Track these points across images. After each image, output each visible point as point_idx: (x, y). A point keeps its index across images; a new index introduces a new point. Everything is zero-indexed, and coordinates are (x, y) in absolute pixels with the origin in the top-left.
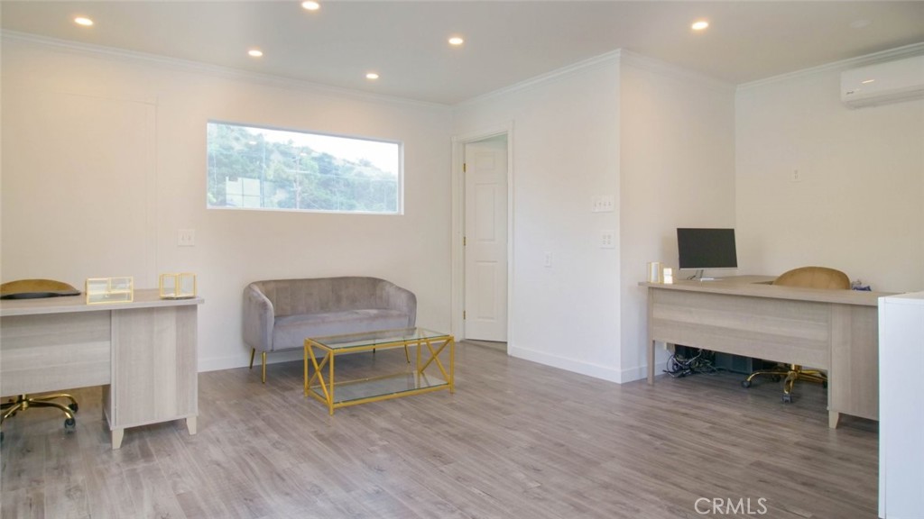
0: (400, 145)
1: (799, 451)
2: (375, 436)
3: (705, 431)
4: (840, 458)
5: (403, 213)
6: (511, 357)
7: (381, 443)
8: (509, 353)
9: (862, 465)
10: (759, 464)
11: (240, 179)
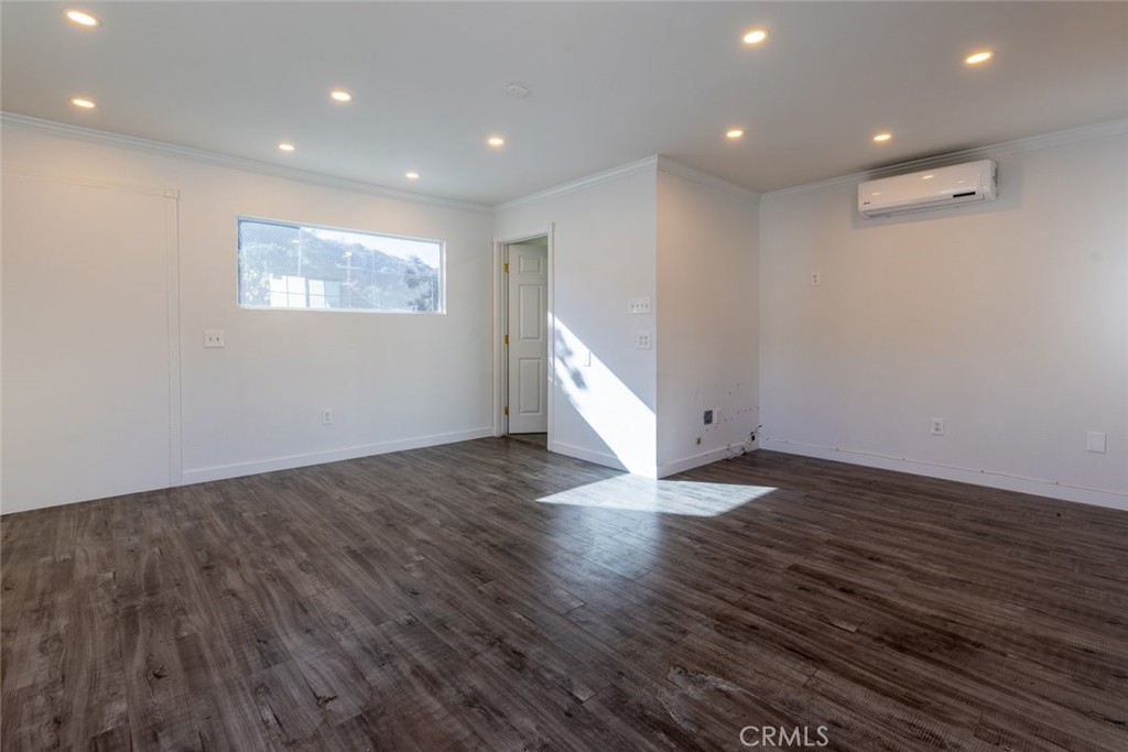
0: (441, 245)
1: (832, 552)
2: (411, 550)
3: (741, 531)
4: (870, 559)
5: (445, 312)
6: (551, 453)
7: (417, 558)
8: (549, 448)
9: (893, 565)
10: (795, 568)
11: (284, 277)
